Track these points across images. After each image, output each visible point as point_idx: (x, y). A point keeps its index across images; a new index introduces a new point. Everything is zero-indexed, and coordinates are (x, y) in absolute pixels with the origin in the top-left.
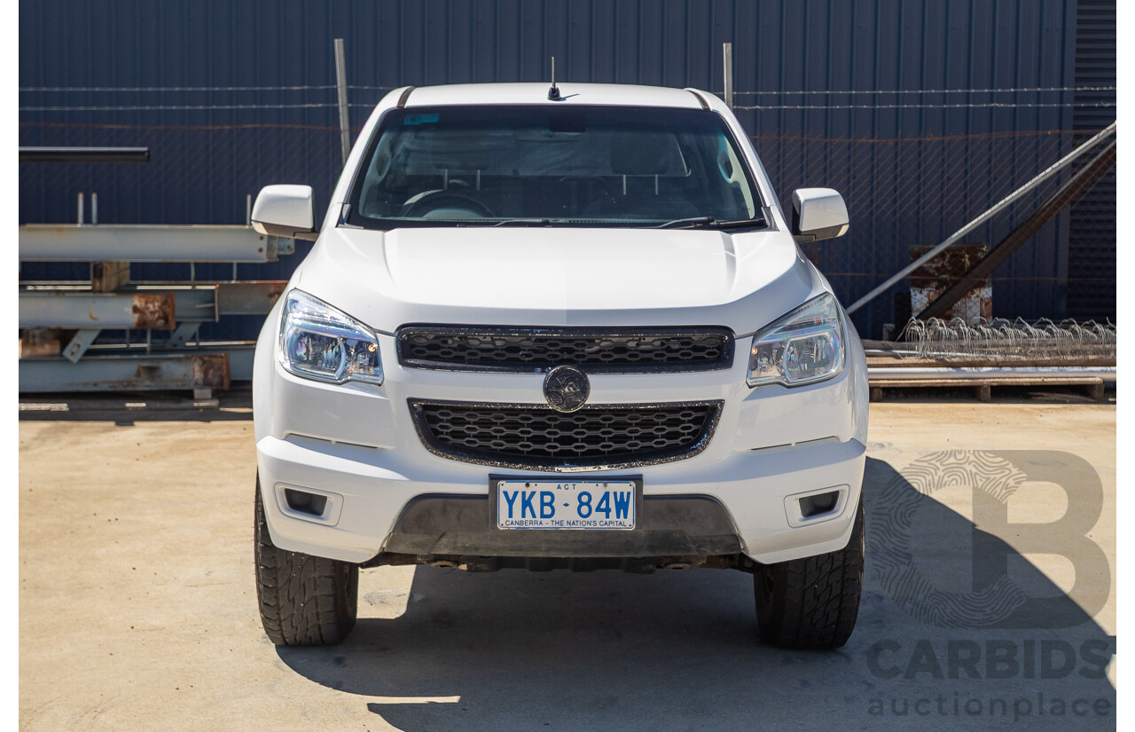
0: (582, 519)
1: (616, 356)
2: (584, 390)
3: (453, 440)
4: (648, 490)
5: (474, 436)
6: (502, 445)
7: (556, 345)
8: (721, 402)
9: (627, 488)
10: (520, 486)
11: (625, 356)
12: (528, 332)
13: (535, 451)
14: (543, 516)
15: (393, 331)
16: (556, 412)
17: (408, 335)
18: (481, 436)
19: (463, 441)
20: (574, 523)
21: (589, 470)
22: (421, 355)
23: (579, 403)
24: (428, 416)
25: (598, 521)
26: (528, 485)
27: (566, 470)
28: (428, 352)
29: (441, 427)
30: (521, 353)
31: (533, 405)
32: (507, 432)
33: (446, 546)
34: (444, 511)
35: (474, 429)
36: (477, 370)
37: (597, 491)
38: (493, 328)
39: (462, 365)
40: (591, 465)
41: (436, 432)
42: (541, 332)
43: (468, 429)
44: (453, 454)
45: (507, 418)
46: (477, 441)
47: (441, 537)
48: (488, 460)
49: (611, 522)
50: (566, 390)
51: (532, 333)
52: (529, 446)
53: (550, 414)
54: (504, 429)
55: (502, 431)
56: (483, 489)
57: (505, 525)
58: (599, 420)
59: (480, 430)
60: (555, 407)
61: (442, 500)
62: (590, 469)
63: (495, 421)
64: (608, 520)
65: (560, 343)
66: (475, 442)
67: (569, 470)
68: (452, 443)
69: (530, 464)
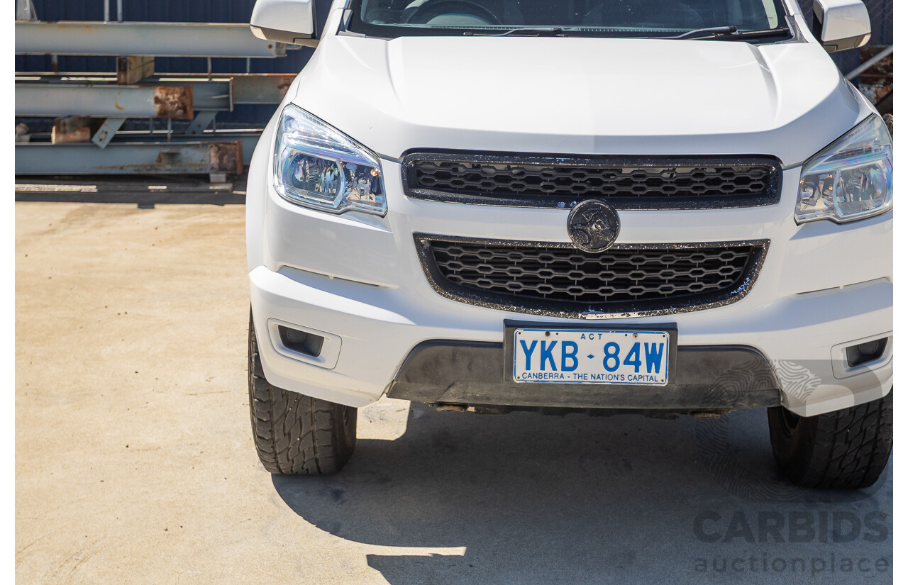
0: (608, 373)
1: (649, 189)
2: (614, 229)
3: (464, 281)
4: (683, 340)
5: (488, 277)
6: (519, 287)
7: (582, 176)
8: (767, 242)
9: (660, 339)
10: (539, 335)
11: (659, 189)
12: (551, 161)
13: (556, 295)
14: (564, 368)
15: (397, 156)
16: (579, 252)
17: (415, 162)
18: (495, 277)
19: (475, 282)
20: (599, 377)
21: (617, 317)
22: (429, 184)
23: (607, 243)
24: (436, 253)
25: (626, 373)
26: (548, 334)
27: (592, 317)
28: (437, 181)
29: (451, 265)
30: (542, 184)
31: (555, 244)
32: (525, 273)
33: (454, 396)
34: (454, 359)
35: (489, 269)
36: (492, 203)
37: (625, 341)
38: (511, 155)
39: (475, 197)
40: (620, 312)
41: (445, 271)
42: (565, 162)
43: (481, 268)
44: (464, 296)
45: (525, 258)
46: (491, 282)
47: (450, 387)
48: (503, 304)
49: (641, 377)
50: (594, 227)
51: (555, 162)
52: (549, 289)
53: (575, 254)
54: (522, 270)
55: (519, 272)
56: (498, 336)
57: (521, 378)
58: (629, 261)
59: (494, 270)
60: (581, 247)
61: (451, 348)
62: (618, 315)
63: (511, 260)
64: (637, 374)
65: (586, 173)
66: (488, 283)
67: (594, 317)
68: (463, 284)
69: (550, 309)
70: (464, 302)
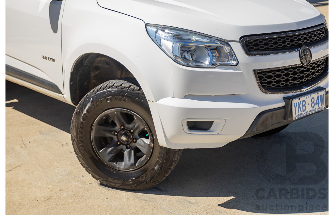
0: (312, 109)
1: (310, 40)
5: (275, 82)
6: (284, 84)
9: (323, 93)
10: (297, 100)
12: (289, 34)
14: (304, 111)
15: (239, 40)
17: (245, 41)
20: (311, 111)
22: (252, 49)
25: (316, 108)
26: (299, 99)
27: (305, 90)
29: (264, 80)
34: (272, 117)
35: (275, 79)
37: (316, 96)
43: (273, 79)
45: (285, 72)
46: (276, 84)
52: (292, 83)
55: (284, 78)
56: (282, 104)
57: (294, 118)
59: (277, 79)
61: (271, 112)
64: (319, 107)
67: (305, 89)
68: (267, 87)
69: (295, 90)
70: (271, 94)
